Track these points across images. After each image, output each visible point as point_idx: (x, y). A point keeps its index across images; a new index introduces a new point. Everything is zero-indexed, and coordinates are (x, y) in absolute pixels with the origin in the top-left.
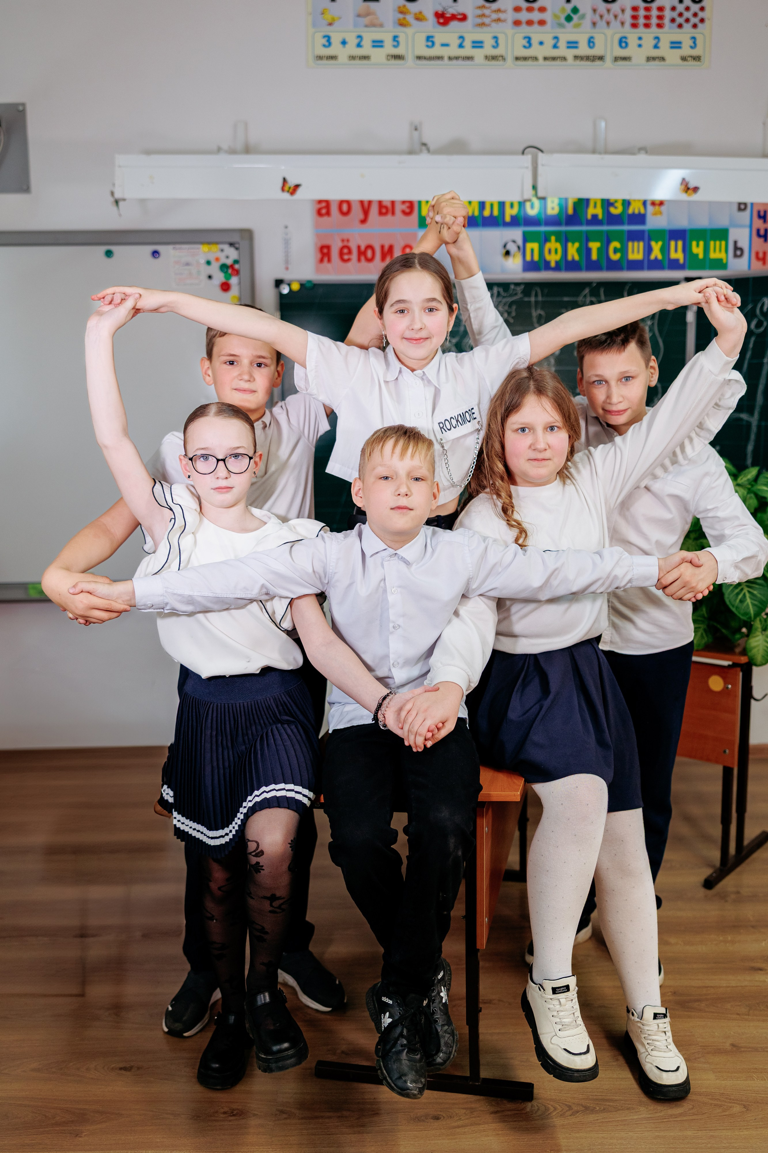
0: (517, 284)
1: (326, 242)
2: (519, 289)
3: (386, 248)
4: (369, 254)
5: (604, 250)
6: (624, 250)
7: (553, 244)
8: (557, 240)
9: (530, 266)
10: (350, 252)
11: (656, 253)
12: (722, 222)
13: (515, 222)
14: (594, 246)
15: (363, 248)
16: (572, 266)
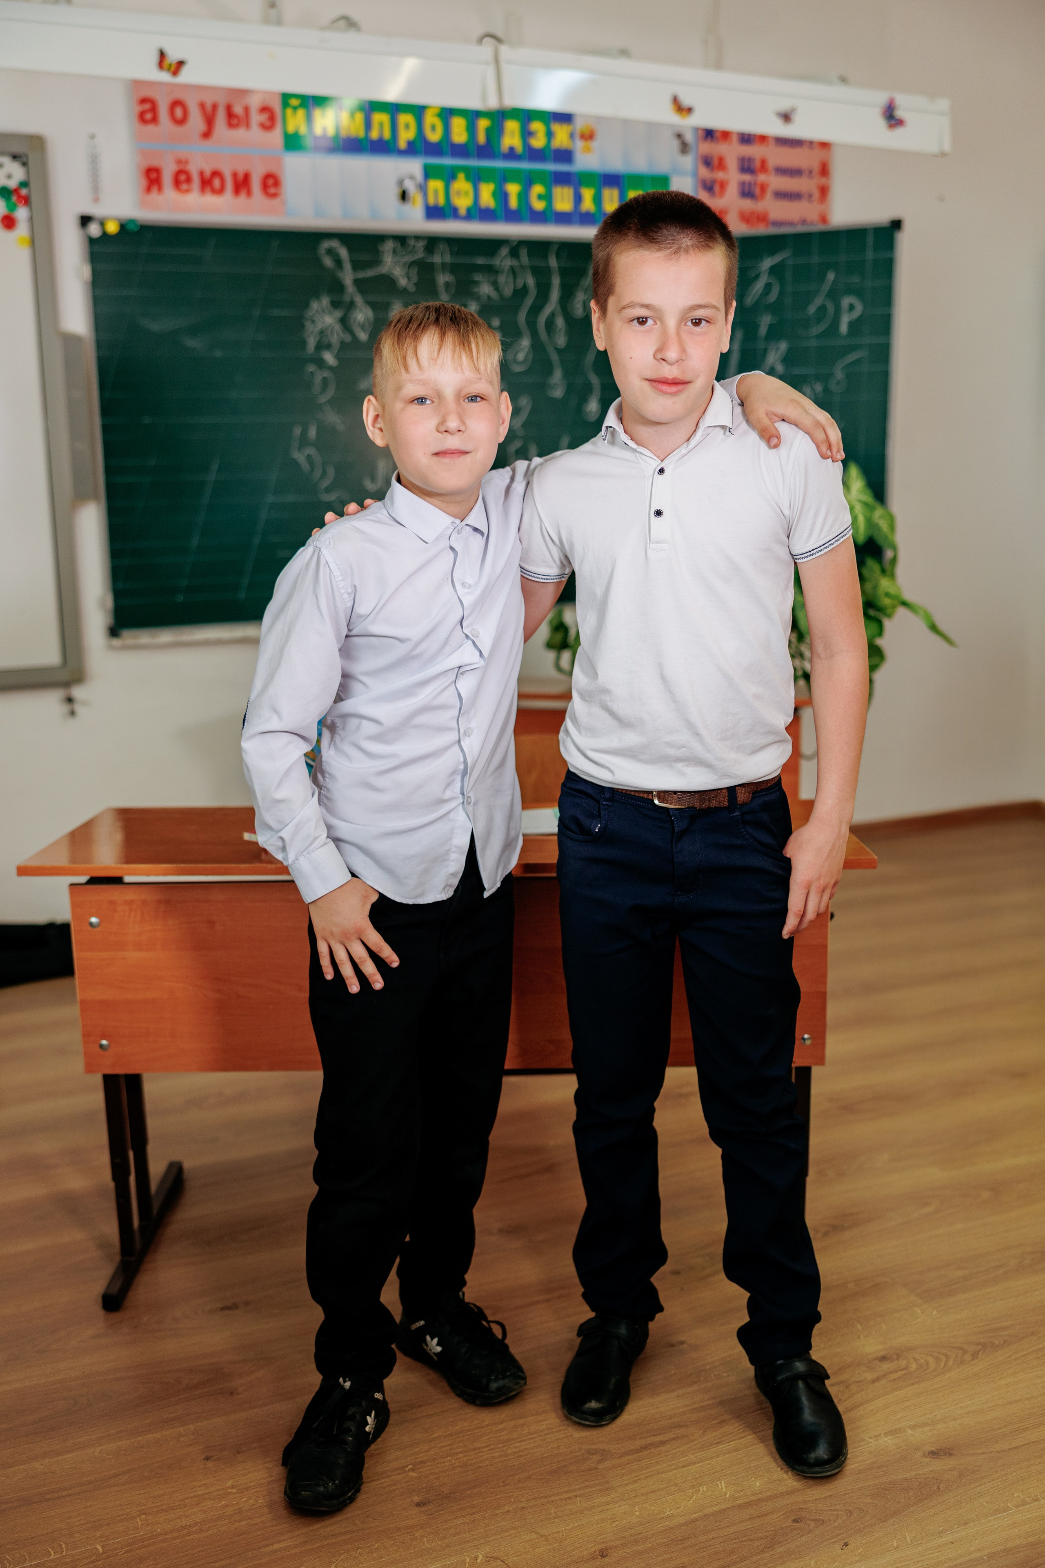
0: (418, 238)
1: (155, 163)
2: (421, 244)
3: (241, 176)
4: (217, 183)
5: (524, 196)
6: (548, 197)
7: (462, 184)
8: (468, 178)
9: (433, 212)
10: (189, 180)
11: (588, 204)
12: (662, 166)
13: (411, 150)
14: (513, 189)
15: (208, 174)
16: (486, 215)
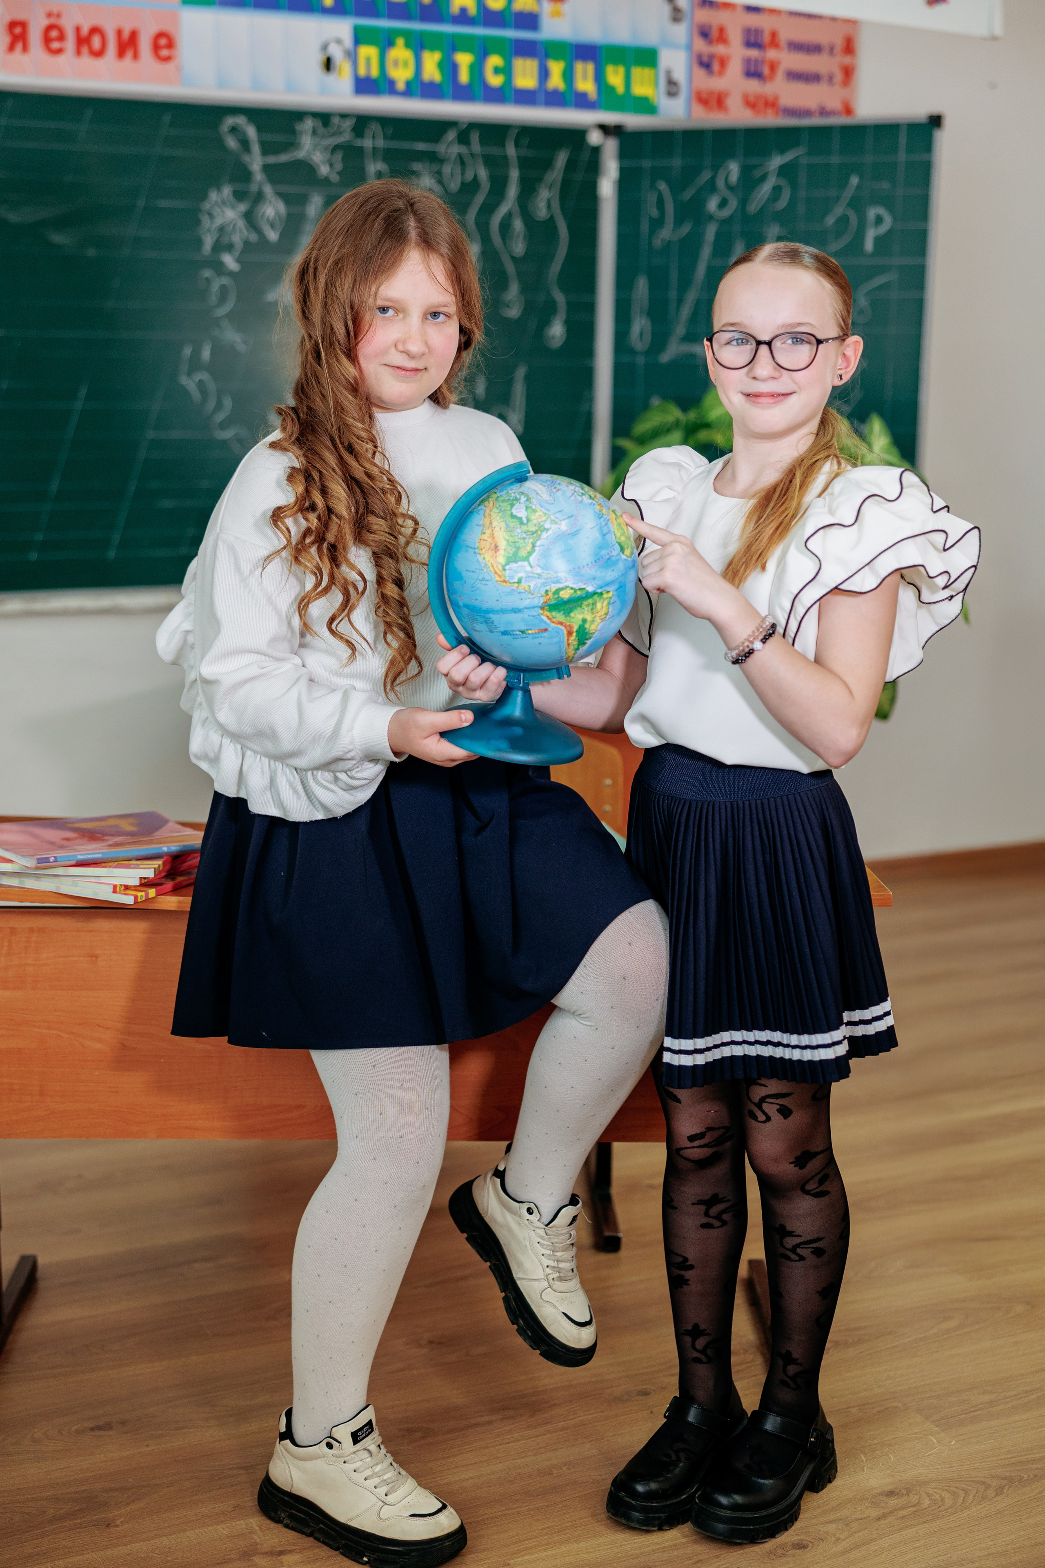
0: (344, 116)
1: (19, 16)
2: (348, 124)
3: (126, 35)
4: (96, 42)
5: (477, 69)
6: (507, 71)
7: (400, 52)
8: (407, 45)
9: (364, 86)
10: (61, 38)
11: (556, 81)
12: (648, 37)
13: (338, 8)
14: (464, 60)
15: (85, 31)
16: (430, 91)
